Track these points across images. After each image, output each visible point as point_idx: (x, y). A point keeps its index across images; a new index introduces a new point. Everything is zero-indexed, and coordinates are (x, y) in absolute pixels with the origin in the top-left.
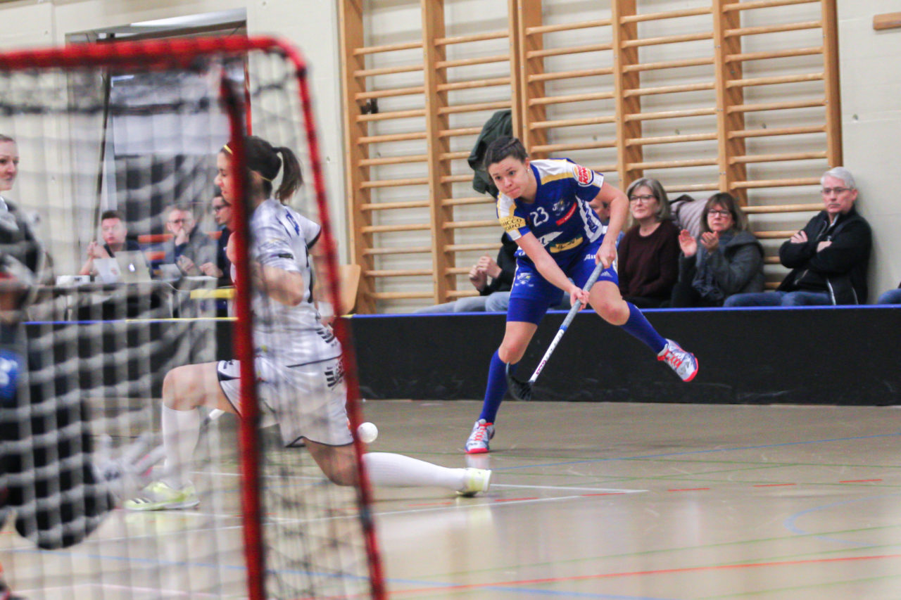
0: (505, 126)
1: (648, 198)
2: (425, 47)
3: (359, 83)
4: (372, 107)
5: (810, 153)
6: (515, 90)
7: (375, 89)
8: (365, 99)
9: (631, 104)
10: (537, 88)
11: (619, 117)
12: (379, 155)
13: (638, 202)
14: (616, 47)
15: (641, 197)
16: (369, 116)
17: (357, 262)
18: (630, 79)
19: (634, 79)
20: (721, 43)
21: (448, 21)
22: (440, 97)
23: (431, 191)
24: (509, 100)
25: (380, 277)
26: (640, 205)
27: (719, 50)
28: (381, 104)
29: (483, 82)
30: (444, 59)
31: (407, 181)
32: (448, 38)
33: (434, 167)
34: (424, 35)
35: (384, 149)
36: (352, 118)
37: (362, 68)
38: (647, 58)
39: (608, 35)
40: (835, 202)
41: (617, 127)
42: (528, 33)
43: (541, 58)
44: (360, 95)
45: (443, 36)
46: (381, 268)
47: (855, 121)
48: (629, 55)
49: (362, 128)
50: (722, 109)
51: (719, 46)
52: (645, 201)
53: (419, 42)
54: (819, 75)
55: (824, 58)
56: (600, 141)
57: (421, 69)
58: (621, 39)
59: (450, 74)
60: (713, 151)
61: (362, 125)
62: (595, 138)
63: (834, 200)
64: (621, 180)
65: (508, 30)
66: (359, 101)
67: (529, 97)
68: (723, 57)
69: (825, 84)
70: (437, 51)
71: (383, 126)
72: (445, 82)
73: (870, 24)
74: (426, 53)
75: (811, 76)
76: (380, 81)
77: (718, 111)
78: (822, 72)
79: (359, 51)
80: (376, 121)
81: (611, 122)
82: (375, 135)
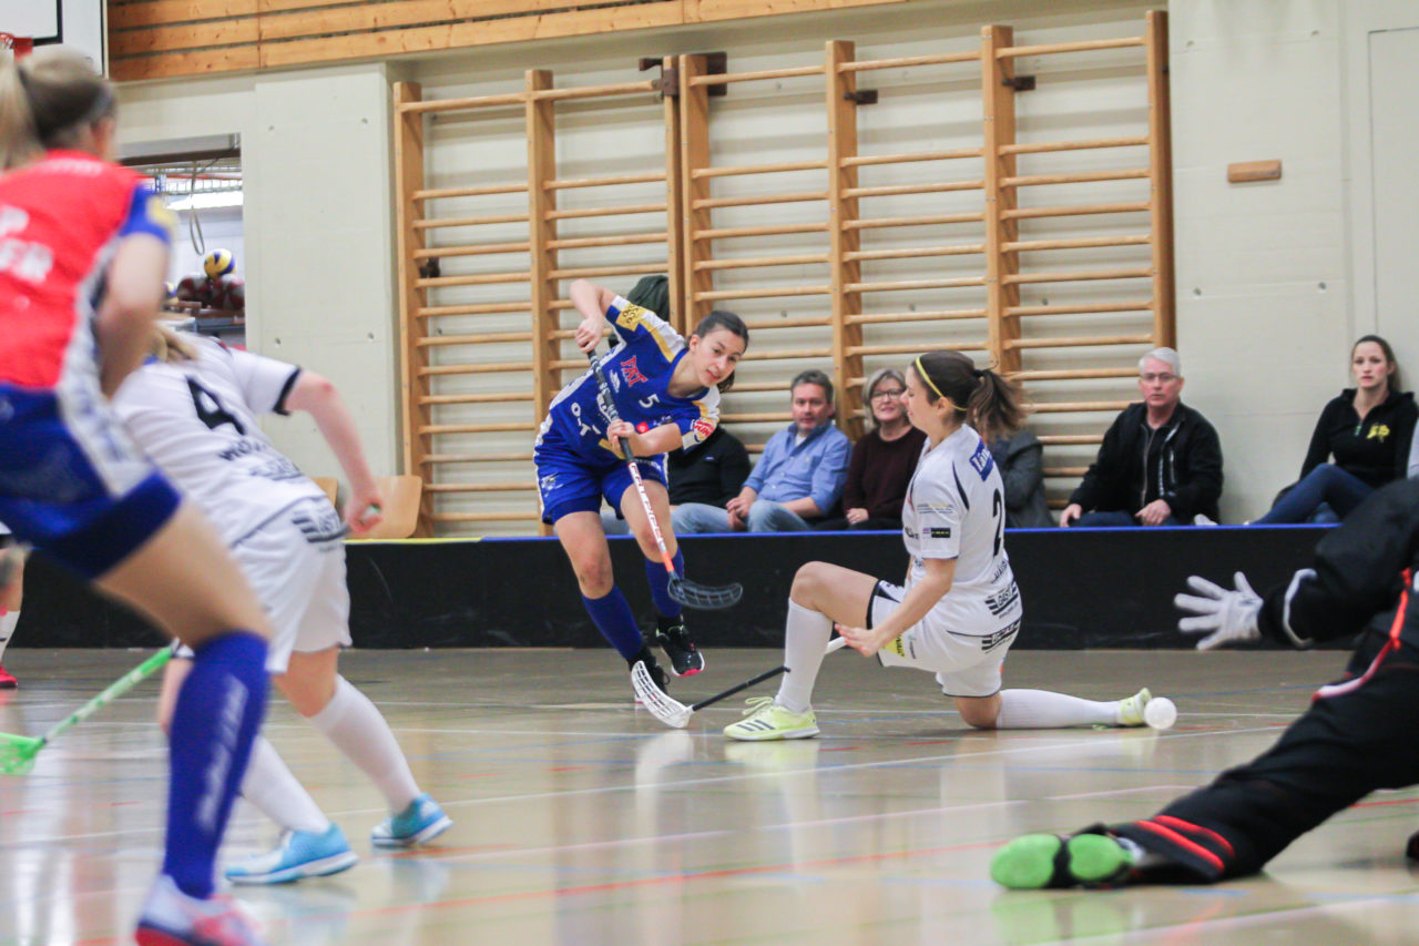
2: (533, 191)
3: (417, 236)
4: (431, 269)
5: (1127, 336)
6: (674, 249)
7: (436, 246)
8: (425, 258)
9: (851, 270)
10: (703, 248)
11: (838, 287)
12: (440, 332)
14: (834, 194)
16: (429, 281)
17: (414, 473)
18: (850, 239)
19: (854, 238)
20: (997, 195)
21: (558, 159)
22: (548, 257)
23: (536, 380)
24: (665, 262)
25: (443, 492)
27: (993, 204)
28: (444, 265)
29: (621, 238)
30: (553, 207)
31: (496, 366)
32: (560, 181)
33: (542, 348)
34: (532, 175)
35: (446, 325)
36: (410, 282)
37: (422, 217)
38: (870, 213)
39: (825, 180)
40: (1160, 392)
41: (834, 300)
42: (695, 176)
43: (708, 209)
44: (421, 253)
45: (552, 178)
46: (441, 482)
47: (1197, 298)
48: (848, 207)
49: (419, 296)
50: (995, 278)
51: (994, 198)
52: (894, 397)
53: (524, 184)
54: (1144, 237)
55: (1153, 215)
56: (792, 318)
57: (526, 220)
58: (841, 188)
59: (561, 227)
60: (983, 332)
61: (420, 291)
62: (784, 314)
63: (1158, 389)
64: (837, 368)
65: (666, 171)
66: (418, 260)
67: (694, 260)
68: (998, 213)
69: (1154, 249)
70: (547, 197)
71: (446, 295)
72: (555, 237)
73: (1223, 175)
74: (534, 200)
75: (1130, 238)
76: (444, 235)
77: (990, 281)
78: (1150, 233)
79: (420, 194)
80: (436, 287)
81: (827, 293)
82: (437, 305)
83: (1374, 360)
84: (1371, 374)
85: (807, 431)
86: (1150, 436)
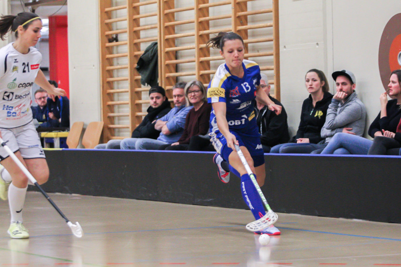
0: (154, 50)
1: (197, 91)
3: (109, 26)
4: (115, 39)
6: (159, 31)
7: (117, 29)
8: (111, 35)
9: (204, 38)
10: (170, 29)
11: (197, 46)
12: (119, 64)
13: (193, 94)
14: (196, 8)
15: (194, 91)
16: (114, 43)
17: (104, 120)
18: (202, 25)
19: (206, 25)
20: (235, 6)
22: (135, 34)
23: (129, 84)
25: (119, 128)
26: (194, 96)
27: (233, 10)
29: (149, 27)
30: (138, 13)
32: (141, 3)
33: (131, 71)
36: (103, 45)
37: (110, 18)
41: (196, 51)
43: (173, 13)
46: (119, 124)
47: (284, 49)
48: (201, 12)
49: (109, 50)
51: (233, 7)
52: (196, 93)
54: (271, 24)
55: (273, 14)
57: (127, 20)
58: (198, 4)
59: (141, 21)
61: (109, 48)
66: (107, 36)
67: (165, 35)
68: (235, 14)
69: (273, 29)
70: (134, 10)
72: (139, 26)
78: (272, 22)
80: (117, 46)
81: (194, 48)
82: (118, 53)
83: (314, 80)
84: (313, 86)
85: (178, 107)
86: (258, 112)
